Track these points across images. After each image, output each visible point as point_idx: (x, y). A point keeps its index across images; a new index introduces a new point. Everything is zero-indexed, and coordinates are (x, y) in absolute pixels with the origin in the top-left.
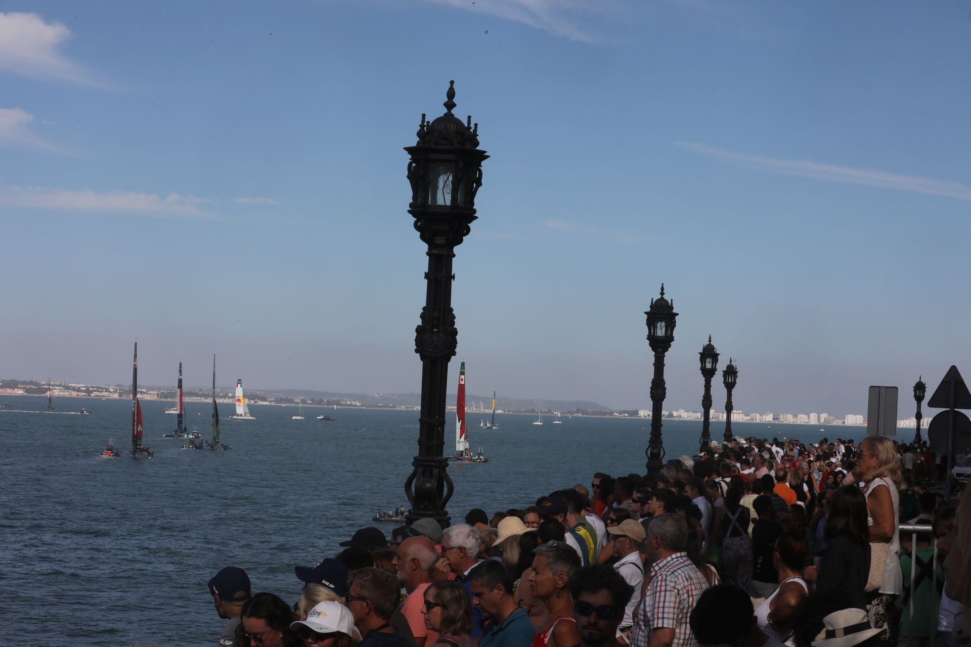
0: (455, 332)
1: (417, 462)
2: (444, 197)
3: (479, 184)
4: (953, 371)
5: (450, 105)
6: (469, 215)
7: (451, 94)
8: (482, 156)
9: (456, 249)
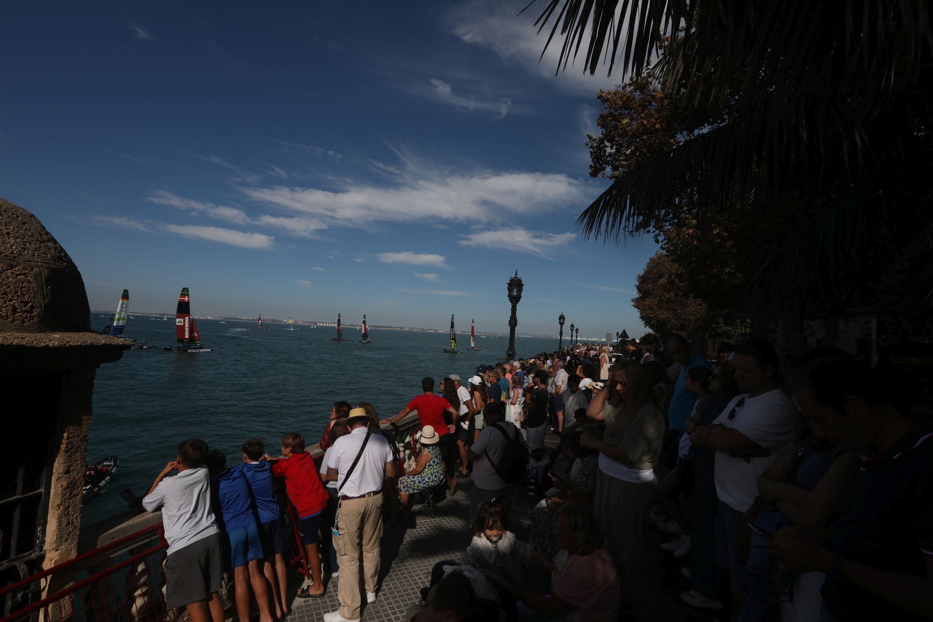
0: (517, 321)
1: (509, 348)
2: (515, 293)
3: (522, 290)
4: (624, 330)
5: (516, 275)
6: (520, 297)
7: (516, 272)
8: (523, 285)
9: (517, 304)
